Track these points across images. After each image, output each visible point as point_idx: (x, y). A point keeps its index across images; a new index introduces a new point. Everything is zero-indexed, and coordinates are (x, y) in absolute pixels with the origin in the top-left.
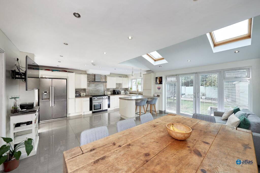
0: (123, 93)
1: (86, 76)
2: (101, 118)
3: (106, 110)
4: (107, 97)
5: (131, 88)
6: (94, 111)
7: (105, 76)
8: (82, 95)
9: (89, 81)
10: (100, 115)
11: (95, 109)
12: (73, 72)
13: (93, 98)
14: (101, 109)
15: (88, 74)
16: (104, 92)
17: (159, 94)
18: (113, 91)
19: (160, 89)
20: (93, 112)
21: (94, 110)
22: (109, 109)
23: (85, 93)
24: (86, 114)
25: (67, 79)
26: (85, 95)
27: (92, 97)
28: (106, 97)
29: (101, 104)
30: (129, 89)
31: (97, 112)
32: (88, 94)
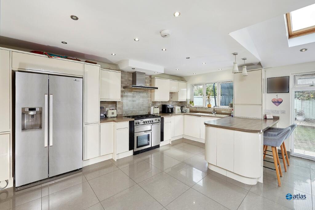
0: (178, 110)
1: (119, 74)
2: (148, 163)
3: (158, 146)
4: (160, 118)
5: (192, 102)
6: (136, 149)
7: (150, 76)
8: (110, 115)
9: (124, 85)
10: (147, 157)
11: (139, 145)
12: (96, 63)
13: (136, 121)
14: (148, 144)
15: (123, 72)
16: (149, 107)
17: (276, 115)
18: (161, 107)
19: (281, 102)
20: (135, 153)
21: (138, 147)
22: (162, 144)
23: (115, 111)
24: (121, 157)
25: (82, 78)
26: (115, 115)
27: (133, 119)
28: (157, 119)
29: (149, 135)
30: (188, 103)
31: (142, 152)
32: (120, 113)
